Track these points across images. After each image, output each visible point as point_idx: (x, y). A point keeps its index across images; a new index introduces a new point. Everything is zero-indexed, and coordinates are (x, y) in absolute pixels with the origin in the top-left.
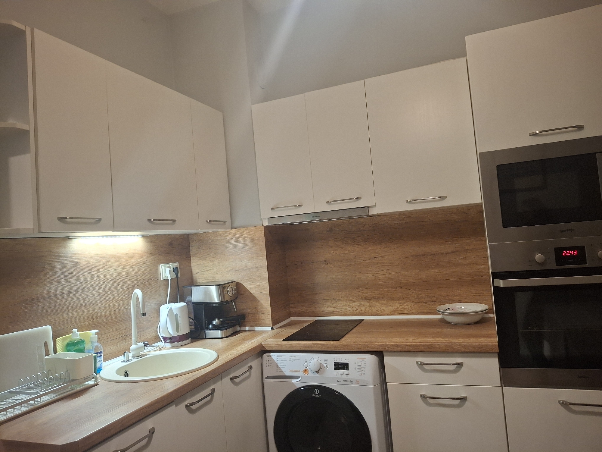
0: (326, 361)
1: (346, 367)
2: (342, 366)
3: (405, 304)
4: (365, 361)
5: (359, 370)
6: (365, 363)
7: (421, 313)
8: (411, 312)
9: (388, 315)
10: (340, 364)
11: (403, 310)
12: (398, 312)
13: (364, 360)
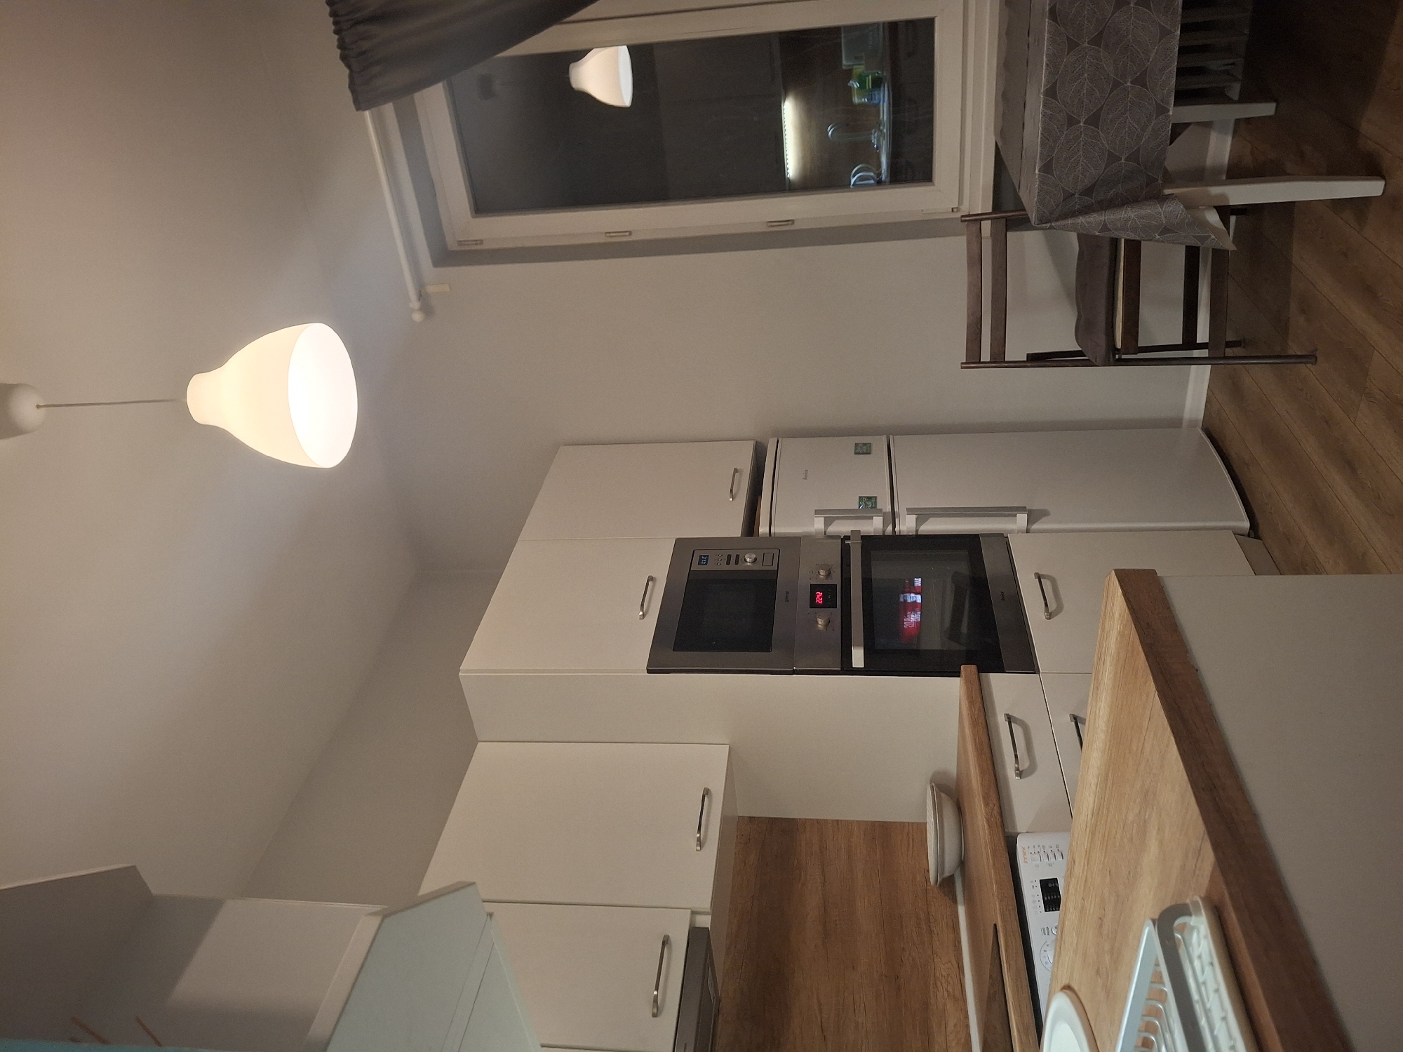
0: (1046, 931)
1: (1050, 885)
2: (1051, 892)
3: (938, 975)
4: (1028, 847)
5: (1051, 856)
6: (1034, 847)
7: (955, 946)
8: (956, 966)
9: (967, 1017)
10: (1046, 898)
11: (951, 982)
12: (958, 993)
13: (1026, 849)
